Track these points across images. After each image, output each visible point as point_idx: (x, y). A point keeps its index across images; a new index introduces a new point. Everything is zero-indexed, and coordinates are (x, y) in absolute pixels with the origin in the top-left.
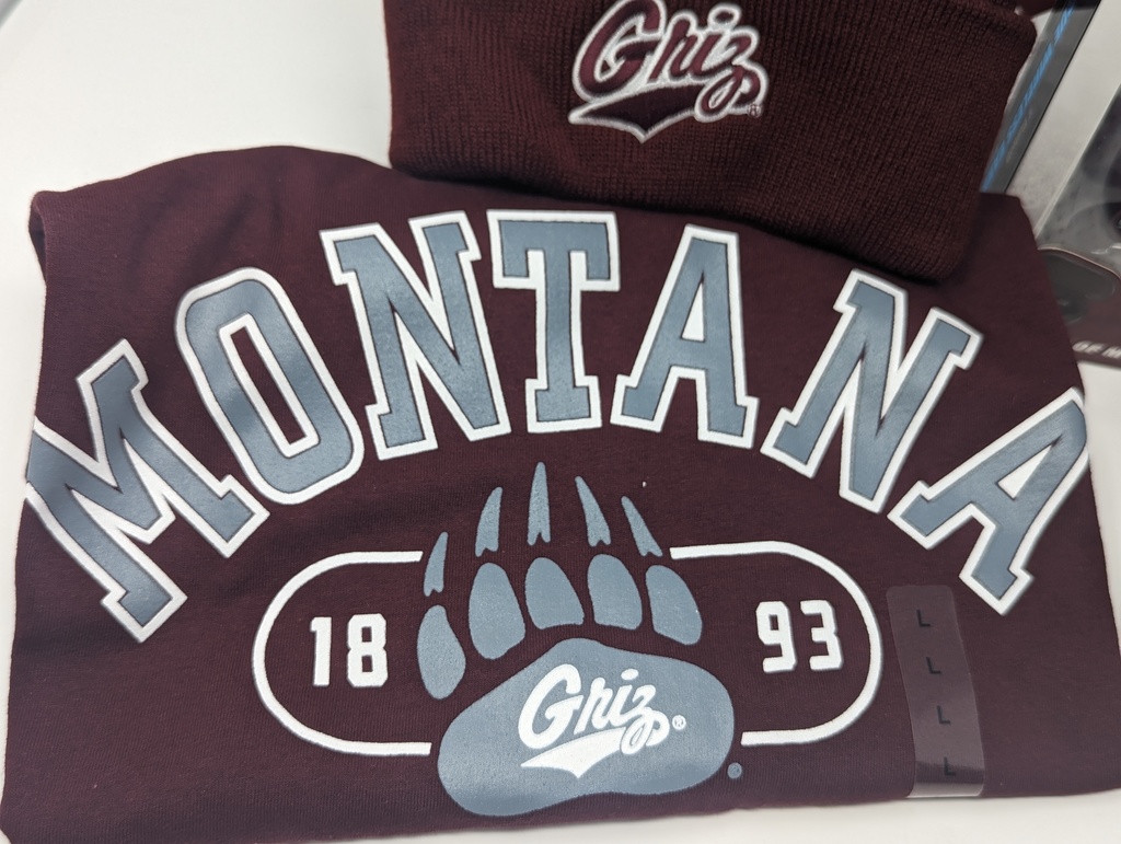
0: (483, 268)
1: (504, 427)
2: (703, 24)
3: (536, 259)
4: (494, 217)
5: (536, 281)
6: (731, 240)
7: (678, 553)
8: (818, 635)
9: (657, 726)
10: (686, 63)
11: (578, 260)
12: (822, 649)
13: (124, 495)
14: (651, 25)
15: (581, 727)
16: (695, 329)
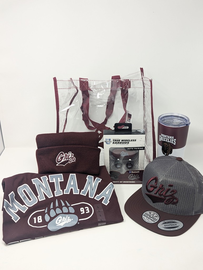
0: (48, 181)
1: (53, 196)
2: (68, 154)
3: (54, 179)
4: (49, 176)
5: (54, 181)
6: (75, 174)
7: (72, 205)
8: (87, 210)
9: (70, 220)
10: (67, 158)
11: (59, 179)
12: (87, 211)
13: (13, 208)
14: (63, 155)
15: (62, 221)
16: (72, 184)
